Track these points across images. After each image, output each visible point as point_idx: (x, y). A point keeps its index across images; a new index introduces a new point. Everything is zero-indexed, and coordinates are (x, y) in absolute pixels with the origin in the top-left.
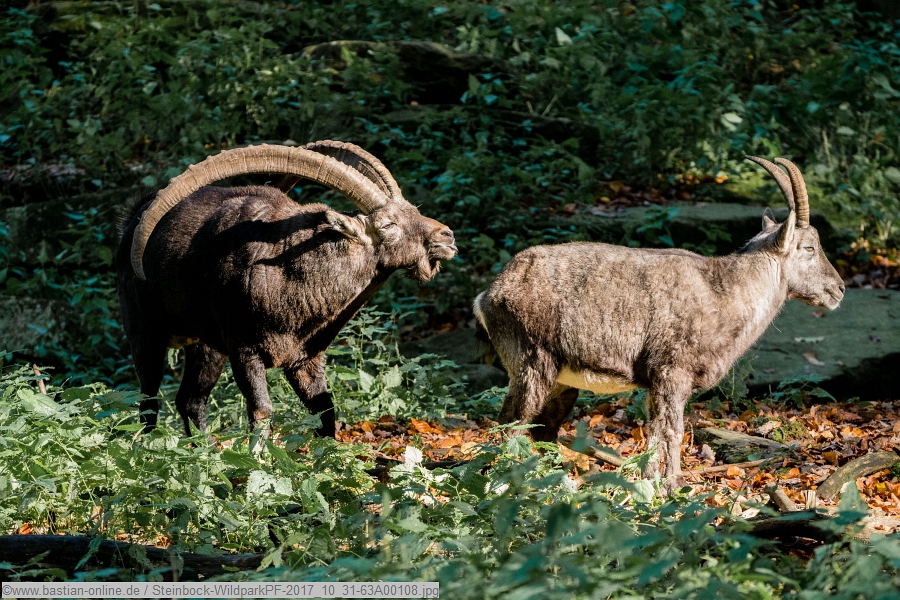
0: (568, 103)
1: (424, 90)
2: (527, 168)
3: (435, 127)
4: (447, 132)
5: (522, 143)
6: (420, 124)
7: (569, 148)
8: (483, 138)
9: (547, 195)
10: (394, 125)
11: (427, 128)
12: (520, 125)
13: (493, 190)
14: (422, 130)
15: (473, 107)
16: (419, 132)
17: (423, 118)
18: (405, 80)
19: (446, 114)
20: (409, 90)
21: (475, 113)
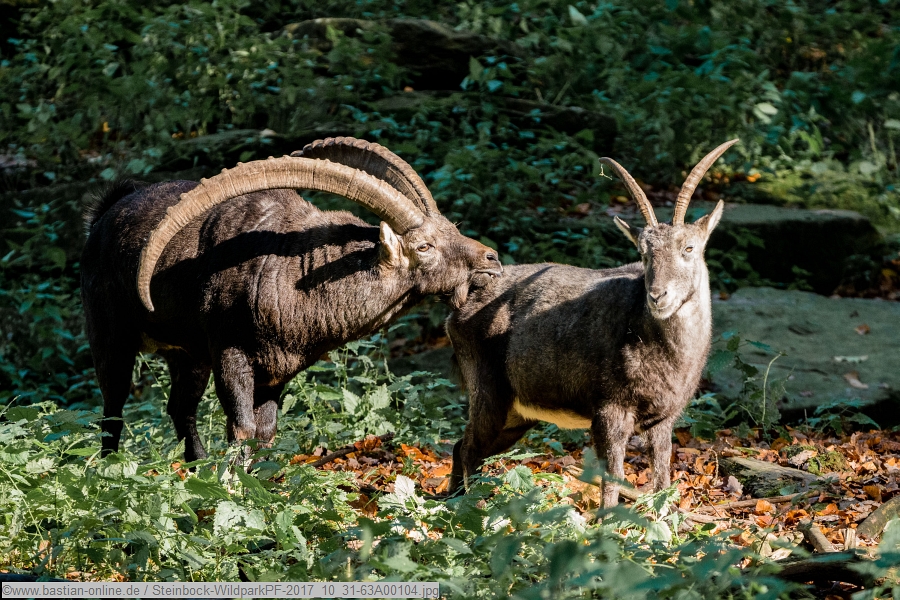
0: (582, 90)
1: (419, 74)
2: (535, 163)
3: (431, 117)
4: (445, 122)
5: (530, 134)
6: (415, 112)
7: (582, 141)
8: (485, 129)
9: (557, 194)
10: (385, 113)
11: (422, 117)
12: (527, 115)
13: (496, 188)
14: (417, 119)
15: (475, 94)
16: (413, 121)
17: (418, 106)
18: (399, 63)
19: (444, 102)
20: (402, 74)
21: (477, 100)
